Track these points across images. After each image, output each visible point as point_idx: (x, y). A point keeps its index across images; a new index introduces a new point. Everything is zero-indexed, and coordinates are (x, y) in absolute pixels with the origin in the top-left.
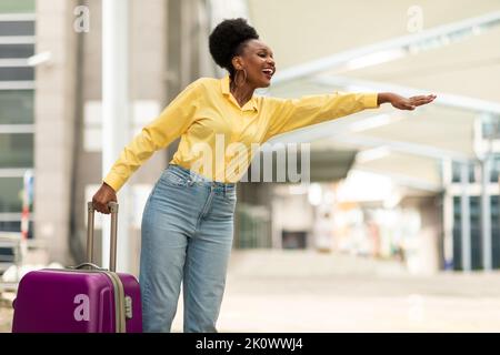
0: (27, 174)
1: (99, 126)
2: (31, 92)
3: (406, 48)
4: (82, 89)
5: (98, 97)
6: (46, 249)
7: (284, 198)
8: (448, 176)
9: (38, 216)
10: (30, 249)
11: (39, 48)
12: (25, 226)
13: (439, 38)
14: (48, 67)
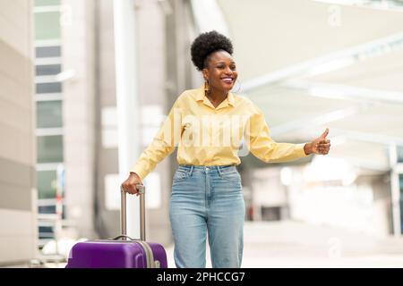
0: (59, 168)
1: (115, 128)
2: (59, 102)
3: (356, 57)
4: (100, 98)
5: (114, 104)
6: (76, 227)
7: (261, 180)
8: (394, 158)
9: (69, 200)
10: (63, 227)
11: (65, 67)
12: (59, 209)
13: (382, 47)
14: (73, 82)
